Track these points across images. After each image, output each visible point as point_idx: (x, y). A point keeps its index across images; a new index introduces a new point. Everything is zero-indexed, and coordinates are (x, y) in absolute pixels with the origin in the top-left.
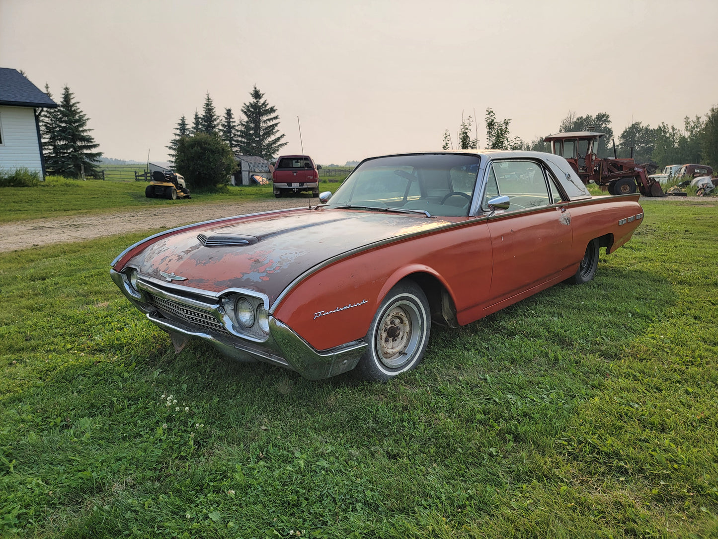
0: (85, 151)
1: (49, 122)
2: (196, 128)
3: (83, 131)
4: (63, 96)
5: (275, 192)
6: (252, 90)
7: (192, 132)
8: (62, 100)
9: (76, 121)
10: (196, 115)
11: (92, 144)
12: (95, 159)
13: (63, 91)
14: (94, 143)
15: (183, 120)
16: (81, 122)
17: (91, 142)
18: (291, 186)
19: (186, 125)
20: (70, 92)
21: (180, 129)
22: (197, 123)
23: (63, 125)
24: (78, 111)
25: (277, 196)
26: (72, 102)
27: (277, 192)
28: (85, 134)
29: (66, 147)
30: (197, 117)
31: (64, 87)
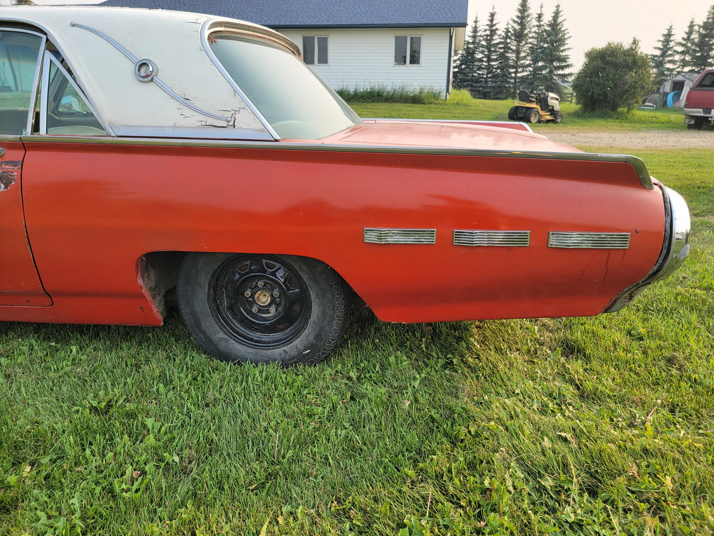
0: (560, 72)
1: (535, 43)
2: (688, 39)
3: (562, 51)
4: (553, 15)
5: (687, 121)
7: (680, 44)
8: (551, 19)
9: (560, 40)
10: (692, 22)
11: (565, 64)
12: (566, 79)
13: (554, 9)
14: (568, 63)
15: (670, 30)
16: (561, 41)
17: (566, 62)
18: (710, 113)
19: (673, 35)
20: (560, 10)
21: (662, 41)
22: (690, 33)
23: (546, 45)
24: (562, 29)
25: (690, 127)
26: (560, 20)
27: (689, 122)
28: (564, 54)
29: (542, 68)
30: (691, 26)
31: (556, 5)
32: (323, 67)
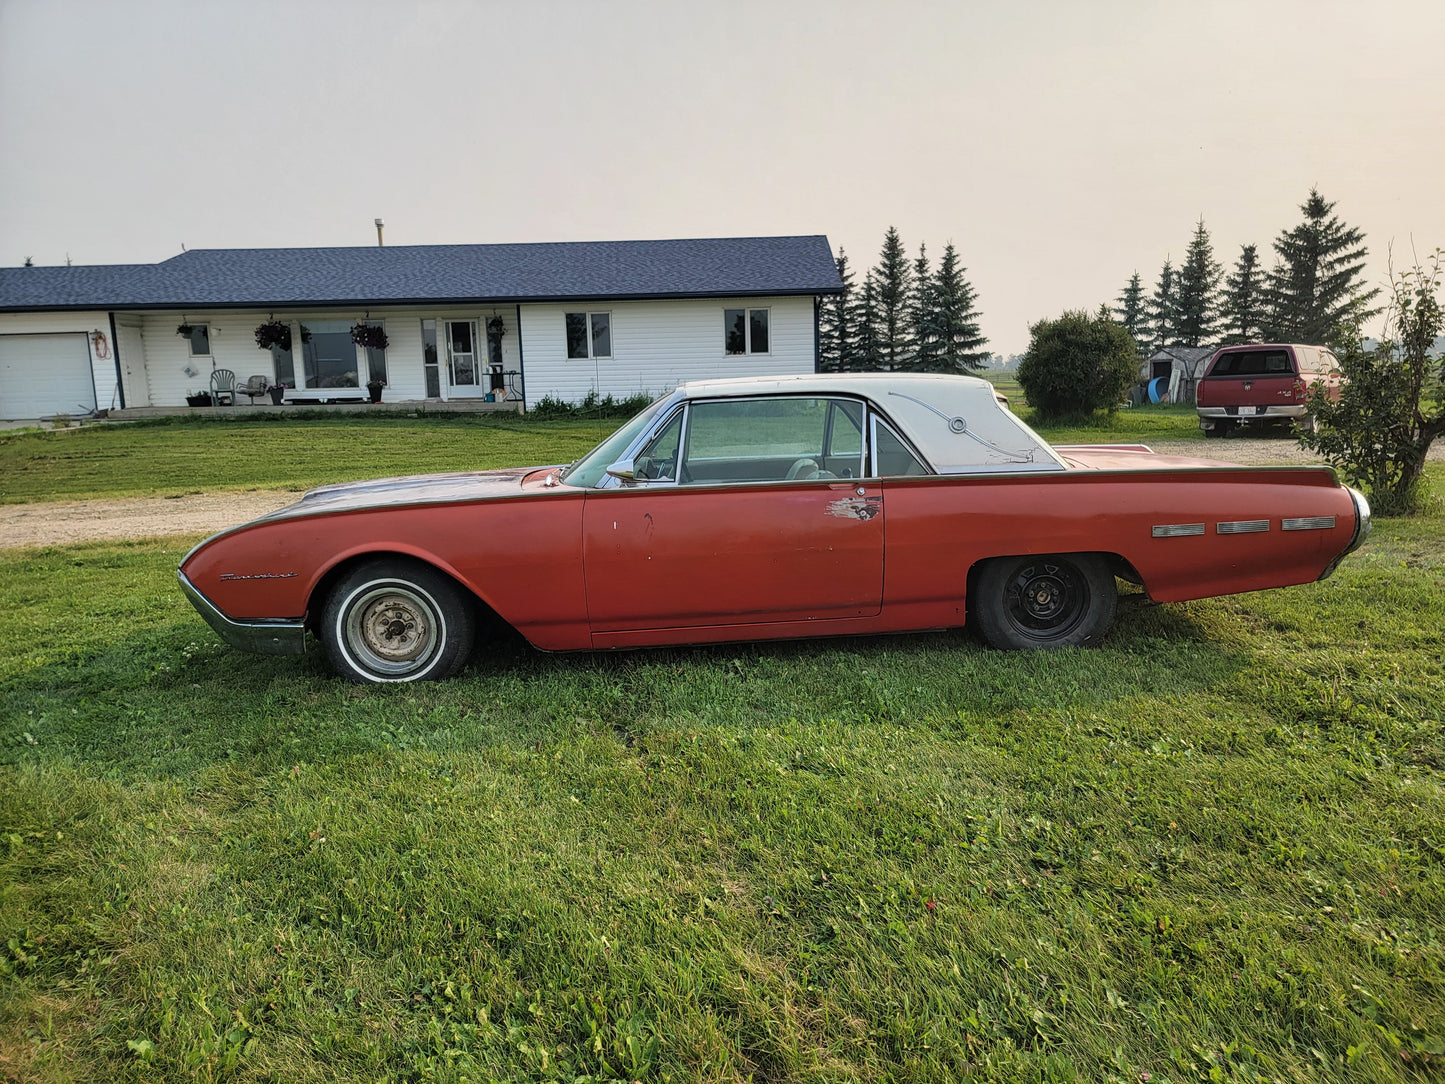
0: (967, 352)
1: (920, 306)
2: (1164, 294)
3: (966, 318)
4: (943, 261)
5: (1203, 426)
6: (1305, 200)
7: (1154, 303)
8: (940, 268)
9: (960, 301)
10: (1167, 269)
11: (974, 339)
12: (977, 363)
13: (944, 253)
14: (978, 338)
15: (1135, 281)
16: (964, 302)
17: (975, 335)
18: (1237, 413)
19: (1140, 290)
20: (954, 254)
21: (1125, 300)
22: (1166, 286)
23: (937, 310)
24: (962, 284)
25: (1209, 435)
26: (956, 269)
27: (1207, 426)
28: (969, 322)
29: (936, 346)
30: (1167, 274)
31: (947, 246)
32: (602, 361)
